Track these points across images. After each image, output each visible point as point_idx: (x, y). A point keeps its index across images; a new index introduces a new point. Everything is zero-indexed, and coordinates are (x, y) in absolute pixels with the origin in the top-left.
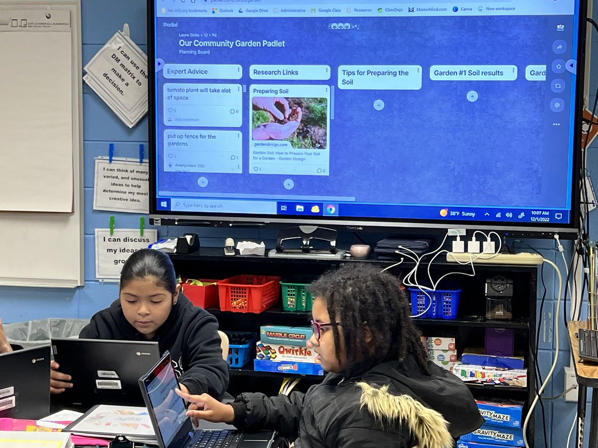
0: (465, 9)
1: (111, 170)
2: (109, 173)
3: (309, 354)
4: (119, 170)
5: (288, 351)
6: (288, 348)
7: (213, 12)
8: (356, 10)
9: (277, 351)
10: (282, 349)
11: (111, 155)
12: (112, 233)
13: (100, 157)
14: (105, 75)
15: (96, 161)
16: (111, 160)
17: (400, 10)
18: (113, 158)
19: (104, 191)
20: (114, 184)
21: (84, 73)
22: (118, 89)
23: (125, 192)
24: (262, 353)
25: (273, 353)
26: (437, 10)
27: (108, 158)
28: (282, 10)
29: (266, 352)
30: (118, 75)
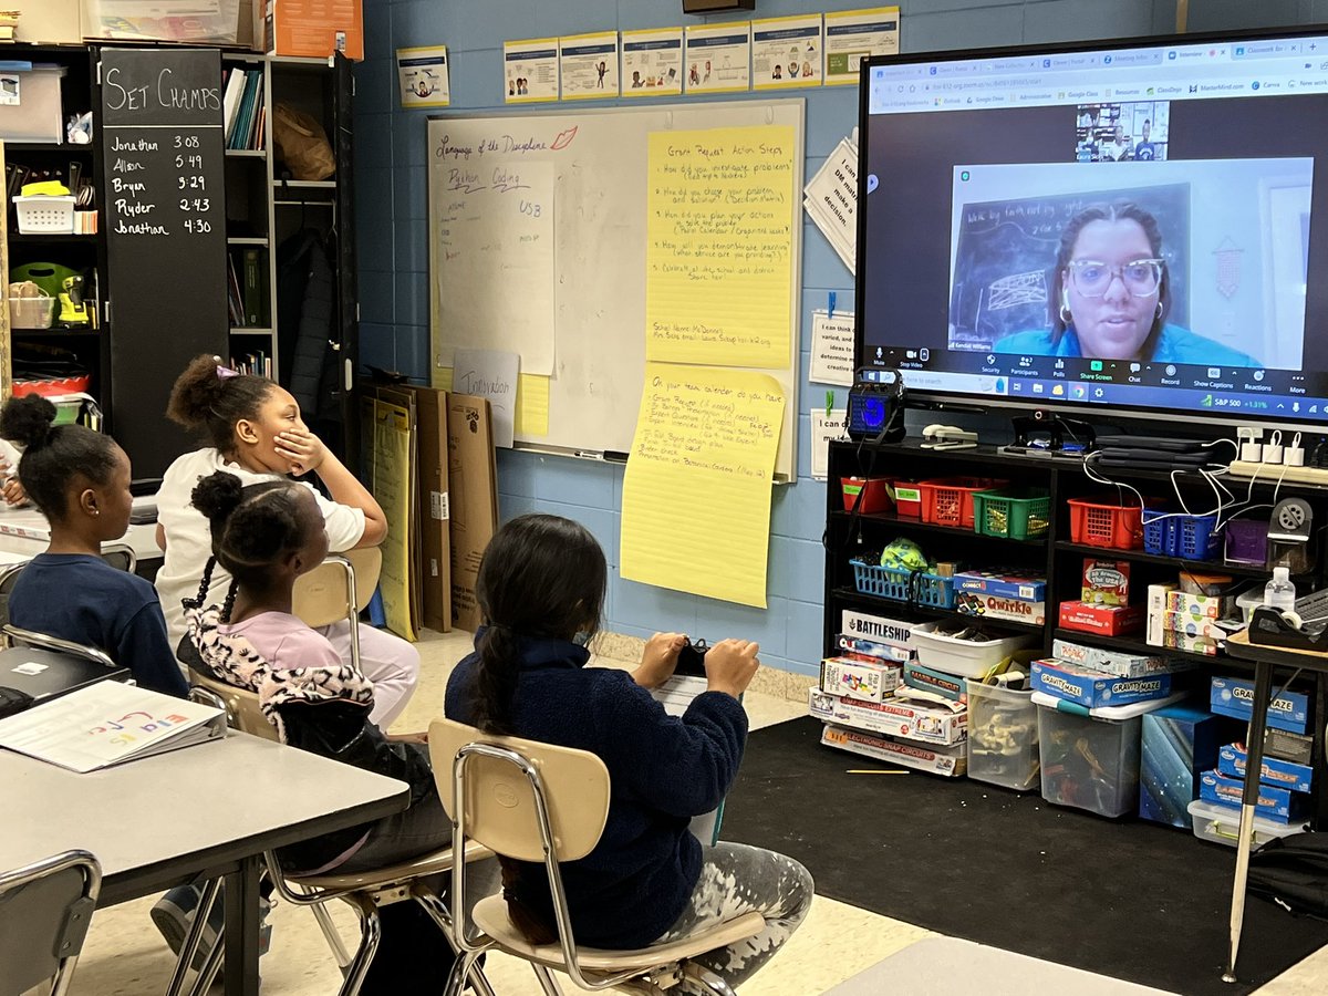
0: (1269, 86)
1: (831, 328)
2: (829, 332)
3: (1029, 612)
4: (840, 329)
5: (1001, 606)
6: (1001, 600)
7: (936, 104)
8: (1117, 92)
9: (986, 604)
10: (992, 602)
11: (832, 308)
12: (829, 414)
13: (818, 311)
14: (827, 199)
15: (815, 316)
16: (831, 315)
17: (1179, 90)
18: (834, 312)
19: (822, 356)
20: (833, 348)
21: (805, 197)
22: (841, 217)
23: (846, 359)
24: (966, 605)
25: (980, 607)
26: (1229, 87)
27: (827, 312)
28: (1022, 97)
29: (971, 604)
30: (841, 198)
